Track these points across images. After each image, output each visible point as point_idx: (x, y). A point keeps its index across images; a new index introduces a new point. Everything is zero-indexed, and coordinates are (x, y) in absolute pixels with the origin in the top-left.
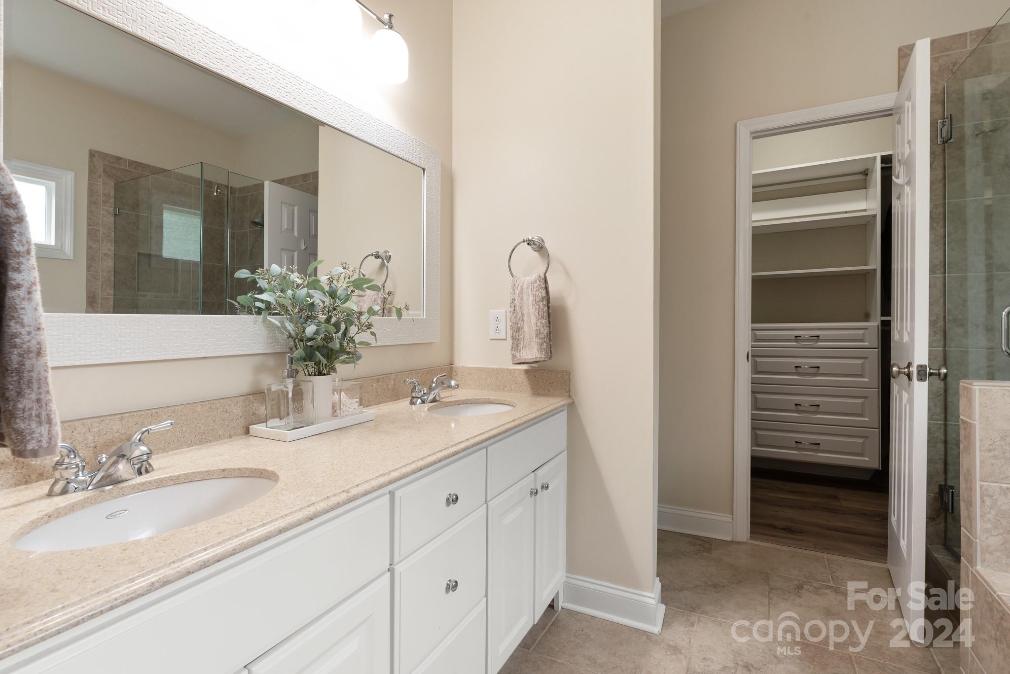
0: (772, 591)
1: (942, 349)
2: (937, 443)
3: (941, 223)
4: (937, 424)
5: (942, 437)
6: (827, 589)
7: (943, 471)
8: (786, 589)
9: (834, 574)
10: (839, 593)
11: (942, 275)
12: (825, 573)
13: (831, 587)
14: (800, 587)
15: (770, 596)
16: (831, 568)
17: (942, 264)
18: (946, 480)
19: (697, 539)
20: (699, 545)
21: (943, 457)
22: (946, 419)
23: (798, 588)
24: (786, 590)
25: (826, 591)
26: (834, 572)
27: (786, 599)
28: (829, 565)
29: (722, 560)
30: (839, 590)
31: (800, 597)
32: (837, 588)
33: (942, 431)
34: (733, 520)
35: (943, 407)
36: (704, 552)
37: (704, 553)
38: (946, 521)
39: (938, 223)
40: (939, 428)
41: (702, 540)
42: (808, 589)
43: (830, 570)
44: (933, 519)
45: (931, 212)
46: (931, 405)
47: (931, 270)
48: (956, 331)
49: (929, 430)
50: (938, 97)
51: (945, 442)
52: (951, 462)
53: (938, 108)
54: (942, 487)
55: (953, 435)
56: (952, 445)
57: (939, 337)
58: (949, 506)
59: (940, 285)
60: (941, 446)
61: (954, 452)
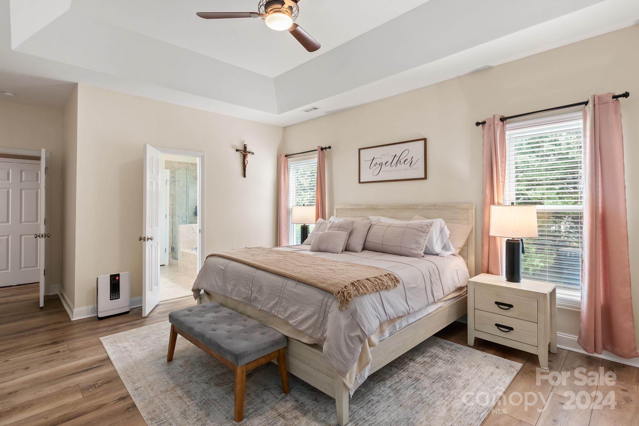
7: (172, 244)
11: (172, 206)
17: (172, 204)
35: (172, 232)
44: (170, 254)
45: (170, 194)
46: (170, 232)
47: (170, 205)
48: (174, 217)
49: (170, 236)
50: (172, 172)
51: (172, 238)
52: (173, 242)
53: (172, 174)
54: (172, 247)
55: (173, 237)
56: (173, 239)
57: (172, 218)
58: (173, 250)
59: (172, 208)
60: (172, 239)
61: (174, 240)
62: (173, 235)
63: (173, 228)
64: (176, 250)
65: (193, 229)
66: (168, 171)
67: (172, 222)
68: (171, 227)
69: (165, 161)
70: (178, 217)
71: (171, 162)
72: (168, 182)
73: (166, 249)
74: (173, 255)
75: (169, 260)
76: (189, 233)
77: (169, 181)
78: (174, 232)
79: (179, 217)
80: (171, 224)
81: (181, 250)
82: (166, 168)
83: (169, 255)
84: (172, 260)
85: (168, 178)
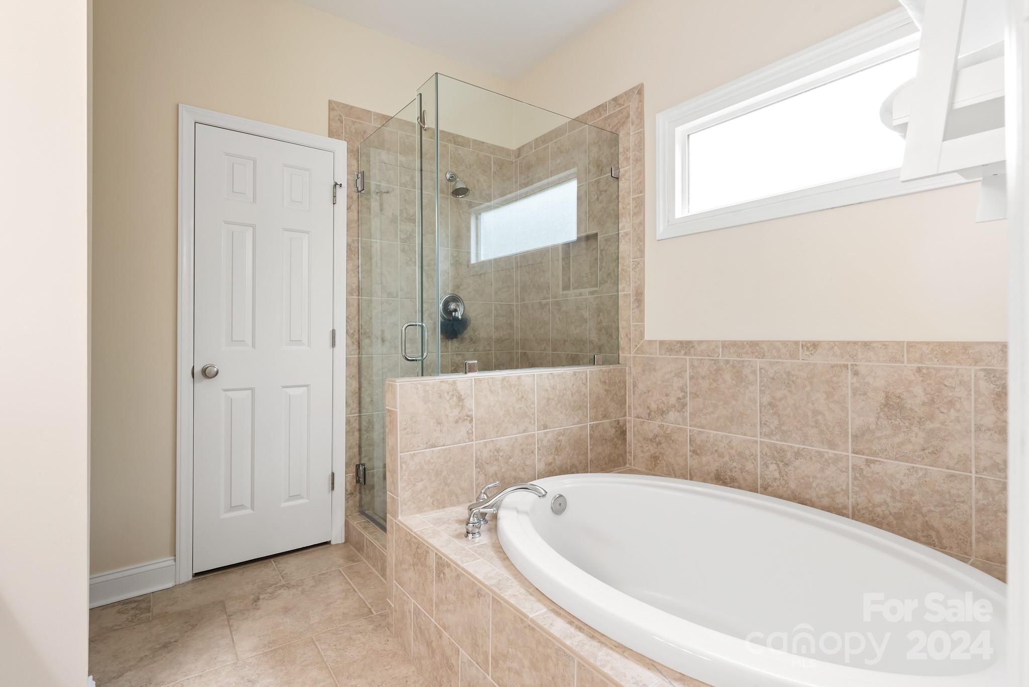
0: (231, 617)
1: (357, 356)
2: (354, 432)
3: (357, 255)
4: (354, 416)
5: (357, 427)
6: (280, 589)
7: (358, 453)
8: (244, 608)
9: (283, 573)
10: (291, 588)
11: (357, 297)
12: (276, 575)
13: (283, 586)
14: (257, 599)
15: (230, 623)
16: (279, 569)
17: (358, 288)
18: (360, 460)
19: (127, 603)
20: (133, 609)
21: (358, 442)
22: (360, 412)
23: (255, 602)
24: (244, 610)
25: (280, 592)
26: (283, 571)
27: (247, 618)
28: (277, 567)
29: (166, 613)
30: (291, 585)
31: (258, 609)
32: (288, 584)
33: (357, 422)
34: (175, 562)
35: (357, 402)
36: (142, 614)
37: (142, 616)
38: (360, 493)
39: (355, 255)
40: (356, 420)
41: (135, 602)
42: (264, 598)
43: (279, 570)
44: (352, 494)
45: (348, 245)
46: (350, 402)
47: (349, 293)
48: (365, 342)
49: (348, 422)
50: (354, 153)
51: (360, 430)
52: (363, 445)
53: (354, 162)
54: (358, 467)
55: (364, 424)
56: (363, 432)
57: (355, 347)
58: (362, 480)
59: (356, 304)
60: (357, 434)
61: (364, 437)
62: (360, 416)
63: (360, 389)
64: (373, 475)
65: (460, 399)
66: (341, 147)
67: (356, 364)
68: (355, 384)
69: (329, 101)
70: (379, 341)
71: (350, 109)
72: (342, 194)
73: (333, 474)
74: (361, 500)
75: (347, 524)
76: (439, 423)
77: (345, 185)
78: (366, 399)
79: (383, 341)
80: (355, 370)
81: (400, 518)
82: (332, 134)
83: (347, 500)
84: (358, 523)
85: (342, 177)
